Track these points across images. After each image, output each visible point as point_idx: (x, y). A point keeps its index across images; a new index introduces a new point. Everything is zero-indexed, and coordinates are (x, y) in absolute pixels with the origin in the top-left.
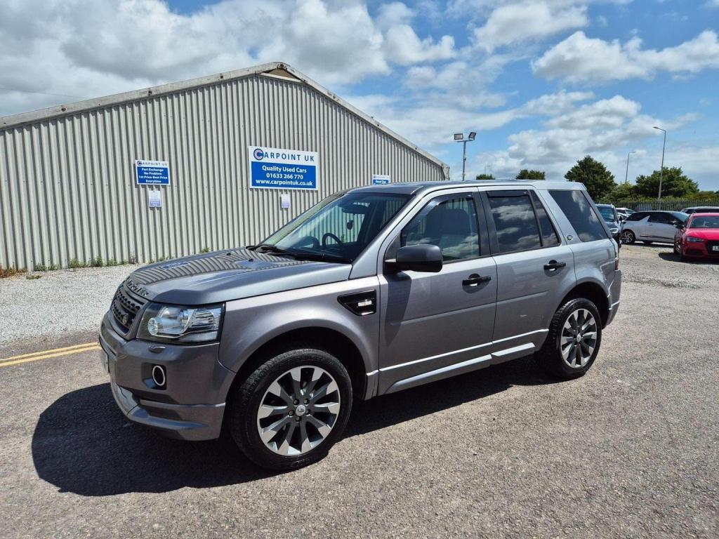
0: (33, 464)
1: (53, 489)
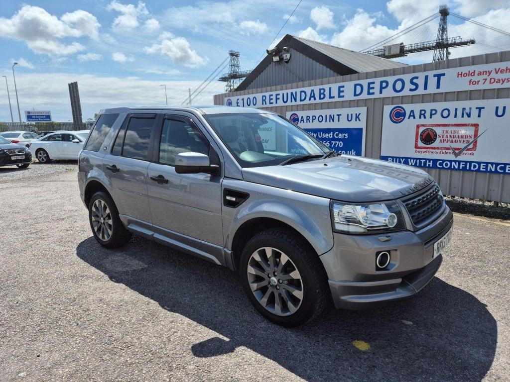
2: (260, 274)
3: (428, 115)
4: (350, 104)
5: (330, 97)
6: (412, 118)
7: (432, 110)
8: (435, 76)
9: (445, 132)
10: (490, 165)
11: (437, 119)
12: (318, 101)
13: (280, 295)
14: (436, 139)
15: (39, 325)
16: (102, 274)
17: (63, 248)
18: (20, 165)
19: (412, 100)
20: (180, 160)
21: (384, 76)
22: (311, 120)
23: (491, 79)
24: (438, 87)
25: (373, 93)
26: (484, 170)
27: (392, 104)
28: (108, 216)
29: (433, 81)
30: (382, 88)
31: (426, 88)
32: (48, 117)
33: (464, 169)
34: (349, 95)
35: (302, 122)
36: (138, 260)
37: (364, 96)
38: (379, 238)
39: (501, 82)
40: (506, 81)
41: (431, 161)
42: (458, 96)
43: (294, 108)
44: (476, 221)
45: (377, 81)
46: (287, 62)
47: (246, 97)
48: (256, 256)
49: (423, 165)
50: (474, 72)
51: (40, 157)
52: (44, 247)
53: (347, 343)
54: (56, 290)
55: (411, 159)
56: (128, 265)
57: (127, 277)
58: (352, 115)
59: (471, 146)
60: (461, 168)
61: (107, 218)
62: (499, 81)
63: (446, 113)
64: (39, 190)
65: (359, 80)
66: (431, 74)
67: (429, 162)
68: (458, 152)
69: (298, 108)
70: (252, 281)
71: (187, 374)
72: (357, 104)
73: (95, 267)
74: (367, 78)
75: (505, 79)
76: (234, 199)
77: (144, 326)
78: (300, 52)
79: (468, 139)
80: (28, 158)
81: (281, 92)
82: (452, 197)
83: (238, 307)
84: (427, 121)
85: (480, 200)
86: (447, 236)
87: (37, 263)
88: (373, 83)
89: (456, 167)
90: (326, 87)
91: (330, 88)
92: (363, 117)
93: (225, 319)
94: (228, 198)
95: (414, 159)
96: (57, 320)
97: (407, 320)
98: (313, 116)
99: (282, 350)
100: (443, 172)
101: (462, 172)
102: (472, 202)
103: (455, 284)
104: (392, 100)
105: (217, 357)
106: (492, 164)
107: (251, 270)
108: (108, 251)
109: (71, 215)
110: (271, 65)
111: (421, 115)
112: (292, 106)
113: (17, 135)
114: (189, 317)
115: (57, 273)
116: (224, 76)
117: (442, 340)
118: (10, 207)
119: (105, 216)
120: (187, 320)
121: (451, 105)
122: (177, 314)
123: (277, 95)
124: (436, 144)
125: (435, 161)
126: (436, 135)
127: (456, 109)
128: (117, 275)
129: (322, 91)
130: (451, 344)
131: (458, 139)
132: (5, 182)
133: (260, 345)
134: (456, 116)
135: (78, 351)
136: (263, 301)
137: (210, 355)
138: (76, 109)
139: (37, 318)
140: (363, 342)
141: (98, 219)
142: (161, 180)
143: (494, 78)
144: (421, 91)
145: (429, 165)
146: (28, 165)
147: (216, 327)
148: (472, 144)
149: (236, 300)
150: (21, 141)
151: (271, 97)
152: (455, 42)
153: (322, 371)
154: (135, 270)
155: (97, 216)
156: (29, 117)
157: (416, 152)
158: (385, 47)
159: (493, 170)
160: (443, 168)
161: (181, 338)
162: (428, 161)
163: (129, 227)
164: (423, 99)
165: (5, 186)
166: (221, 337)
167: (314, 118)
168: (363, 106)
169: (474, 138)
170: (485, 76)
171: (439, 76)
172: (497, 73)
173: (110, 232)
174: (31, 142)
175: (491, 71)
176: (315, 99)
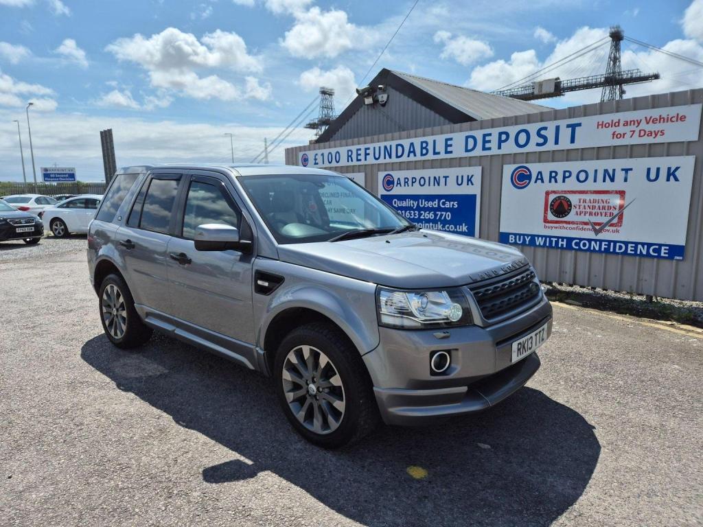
0: (598, 464)
1: (598, 433)
2: (298, 381)
3: (560, 178)
4: (459, 162)
5: (435, 153)
6: (539, 181)
7: (565, 172)
8: (568, 126)
9: (582, 201)
10: (640, 246)
11: (572, 184)
12: (419, 158)
13: (320, 407)
14: (570, 210)
15: (17, 441)
16: (108, 380)
17: (64, 348)
18: (28, 240)
19: (540, 157)
20: (201, 234)
21: (504, 126)
22: (410, 183)
23: (640, 131)
24: (573, 141)
25: (490, 149)
26: (633, 252)
27: (514, 163)
28: (122, 305)
29: (565, 134)
30: (500, 142)
31: (557, 142)
32: (72, 176)
33: (607, 251)
34: (458, 151)
35: (399, 185)
36: (157, 364)
37: (478, 152)
38: (434, 334)
39: (654, 135)
40: (660, 133)
41: (565, 240)
42: (598, 153)
43: (388, 167)
44: (616, 320)
45: (495, 132)
46: (384, 105)
47: (326, 152)
48: (292, 357)
49: (554, 245)
50: (619, 122)
51: (56, 230)
52: (41, 345)
53: (400, 469)
54: (45, 399)
55: (538, 236)
56: (144, 369)
57: (138, 385)
58: (462, 176)
59: (615, 221)
60: (603, 249)
61: (121, 309)
62: (650, 134)
63: (582, 176)
64: (46, 272)
65: (471, 130)
66: (563, 123)
67: (563, 241)
68: (598, 228)
69: (393, 166)
70: (289, 389)
71: (189, 502)
72: (470, 162)
73: (101, 372)
74: (481, 129)
75: (658, 131)
76: (266, 284)
77: (148, 444)
78: (400, 92)
79: (611, 211)
80: (38, 230)
81: (371, 146)
82: (592, 288)
83: (272, 423)
84: (559, 186)
85: (628, 293)
86: (536, 335)
87: (29, 366)
88: (490, 135)
89: (597, 248)
90: (430, 139)
91: (434, 141)
92: (477, 180)
93: (252, 439)
94: (260, 282)
95: (542, 236)
96: (42, 434)
97: (485, 442)
98: (413, 178)
99: (316, 476)
100: (579, 253)
101: (604, 255)
102: (618, 295)
103: (560, 400)
104: (514, 158)
105: (231, 483)
106: (643, 244)
107: (287, 375)
108: (121, 352)
109: (83, 305)
110: (362, 109)
111: (551, 177)
112: (386, 164)
113: (26, 200)
114: (207, 435)
115: (50, 379)
116: (312, 122)
117: (522, 467)
118: (7, 294)
119: (118, 306)
120: (203, 438)
121: (590, 165)
122: (193, 431)
123: (366, 149)
124: (571, 217)
125: (570, 240)
126: (570, 205)
127: (596, 171)
128: (126, 382)
129: (424, 145)
130: (532, 473)
131: (599, 211)
132: (5, 262)
133: (289, 469)
134: (595, 181)
135: (60, 473)
136: (300, 415)
137: (222, 480)
138: (109, 166)
139: (16, 433)
140: (420, 468)
141: (110, 310)
142: (183, 259)
143: (644, 130)
144: (550, 146)
145: (562, 245)
146: (39, 239)
147: (238, 448)
148: (617, 218)
149: (272, 416)
150: (33, 208)
151: (359, 152)
152: (631, 77)
153: (358, 501)
154: (150, 376)
155: (109, 306)
156: (47, 176)
157: (545, 227)
158: (534, 83)
159: (644, 252)
160: (580, 249)
161: (191, 460)
162: (560, 240)
163: (146, 320)
164: (553, 156)
165: (3, 266)
166: (242, 458)
167: (414, 180)
168: (476, 165)
169: (619, 209)
170: (633, 127)
171: (573, 127)
172: (648, 123)
173: (124, 327)
174: (44, 210)
175: (641, 120)
176: (415, 155)
